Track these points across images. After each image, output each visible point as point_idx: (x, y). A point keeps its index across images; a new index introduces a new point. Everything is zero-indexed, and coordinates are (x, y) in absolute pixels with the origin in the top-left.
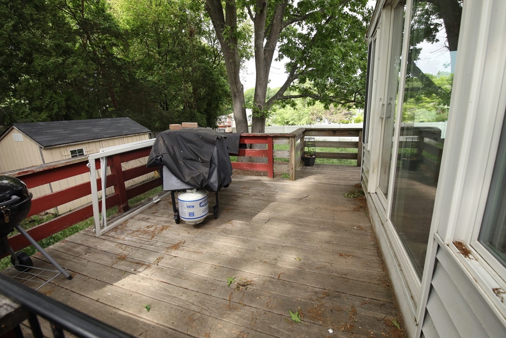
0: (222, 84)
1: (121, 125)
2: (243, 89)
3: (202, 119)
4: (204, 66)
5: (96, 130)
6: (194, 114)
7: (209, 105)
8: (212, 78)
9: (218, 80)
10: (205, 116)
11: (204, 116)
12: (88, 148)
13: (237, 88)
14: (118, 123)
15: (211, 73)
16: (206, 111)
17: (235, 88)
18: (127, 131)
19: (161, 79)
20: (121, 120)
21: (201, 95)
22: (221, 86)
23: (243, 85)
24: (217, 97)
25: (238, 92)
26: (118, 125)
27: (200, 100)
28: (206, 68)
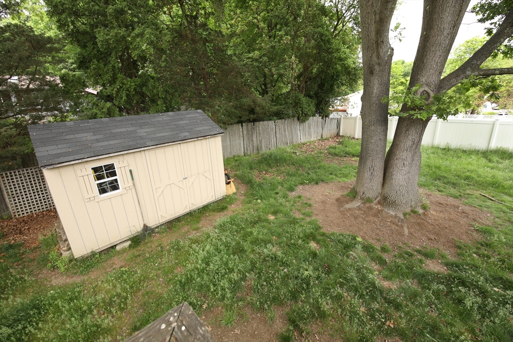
0: (343, 56)
1: (185, 122)
2: (391, 56)
3: (309, 106)
4: (319, 32)
5: (142, 132)
6: (300, 100)
7: (321, 86)
8: (330, 49)
9: (338, 50)
10: (315, 101)
11: (313, 101)
12: (121, 162)
13: (378, 57)
14: (182, 119)
15: (328, 41)
16: (316, 94)
17: (374, 55)
18: (187, 134)
19: (264, 55)
20: (188, 114)
21: (312, 73)
22: (341, 59)
23: (393, 49)
24: (333, 76)
25: (379, 64)
26: (181, 122)
27: (310, 79)
28: (322, 35)
